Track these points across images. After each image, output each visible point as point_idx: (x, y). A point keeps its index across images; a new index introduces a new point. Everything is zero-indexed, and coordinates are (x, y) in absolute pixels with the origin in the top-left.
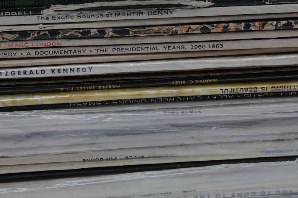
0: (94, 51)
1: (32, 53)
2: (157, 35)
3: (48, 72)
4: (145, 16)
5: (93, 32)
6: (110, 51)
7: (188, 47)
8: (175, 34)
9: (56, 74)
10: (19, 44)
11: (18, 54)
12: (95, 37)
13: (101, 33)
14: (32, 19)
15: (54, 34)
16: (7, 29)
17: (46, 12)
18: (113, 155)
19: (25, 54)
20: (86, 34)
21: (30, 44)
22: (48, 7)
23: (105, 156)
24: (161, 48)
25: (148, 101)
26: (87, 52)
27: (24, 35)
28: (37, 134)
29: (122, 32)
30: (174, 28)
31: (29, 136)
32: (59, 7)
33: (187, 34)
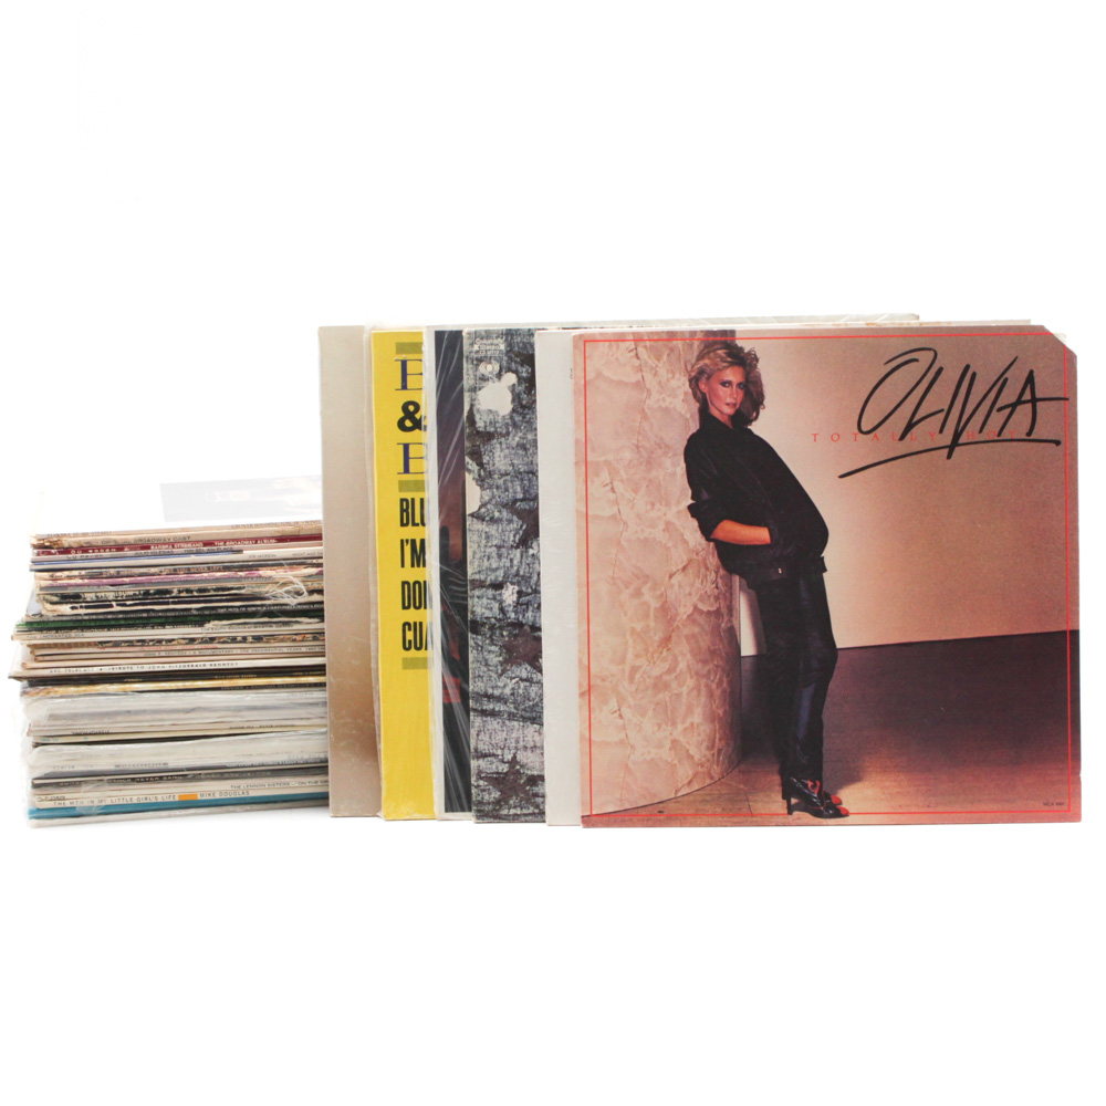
0: (239, 651)
1: (197, 653)
2: (282, 641)
3: (208, 666)
4: (274, 628)
5: (239, 639)
6: (250, 651)
7: (304, 650)
8: (295, 640)
9: (213, 667)
10: (188, 647)
11: (188, 653)
12: (240, 642)
13: (244, 639)
14: (198, 630)
15: (212, 640)
16: (181, 636)
17: (207, 625)
18: (250, 724)
19: (192, 653)
20: (234, 640)
21: (196, 647)
22: (209, 621)
23: (246, 725)
24: (285, 650)
25: (276, 686)
26: (235, 652)
27: (192, 640)
28: (199, 708)
29: (258, 639)
30: (294, 637)
31: (193, 710)
32: (216, 622)
33: (302, 641)
